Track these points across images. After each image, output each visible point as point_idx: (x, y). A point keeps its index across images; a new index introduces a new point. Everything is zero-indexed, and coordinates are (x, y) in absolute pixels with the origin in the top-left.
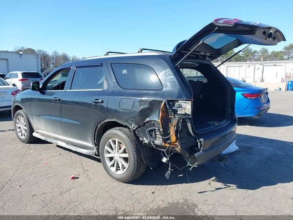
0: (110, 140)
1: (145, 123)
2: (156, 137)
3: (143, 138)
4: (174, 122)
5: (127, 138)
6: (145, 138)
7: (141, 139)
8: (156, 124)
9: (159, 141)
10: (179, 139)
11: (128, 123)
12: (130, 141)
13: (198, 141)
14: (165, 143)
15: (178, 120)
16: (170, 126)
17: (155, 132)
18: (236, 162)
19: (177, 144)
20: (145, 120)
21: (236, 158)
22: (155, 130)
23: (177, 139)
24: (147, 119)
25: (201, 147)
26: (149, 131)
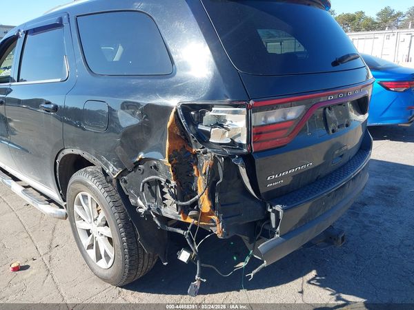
0: (80, 195)
1: (137, 164)
2: (164, 199)
3: (136, 200)
4: (206, 164)
5: (106, 194)
6: (139, 200)
7: (132, 201)
8: (161, 167)
9: (171, 210)
10: (218, 206)
11: (101, 160)
12: (111, 204)
13: (270, 210)
14: (185, 216)
15: (215, 160)
16: (195, 173)
17: (162, 187)
18: (365, 227)
19: (215, 218)
20: (137, 156)
21: (365, 215)
22: (160, 182)
23: (213, 207)
24: (141, 155)
25: (277, 225)
26: (148, 182)
